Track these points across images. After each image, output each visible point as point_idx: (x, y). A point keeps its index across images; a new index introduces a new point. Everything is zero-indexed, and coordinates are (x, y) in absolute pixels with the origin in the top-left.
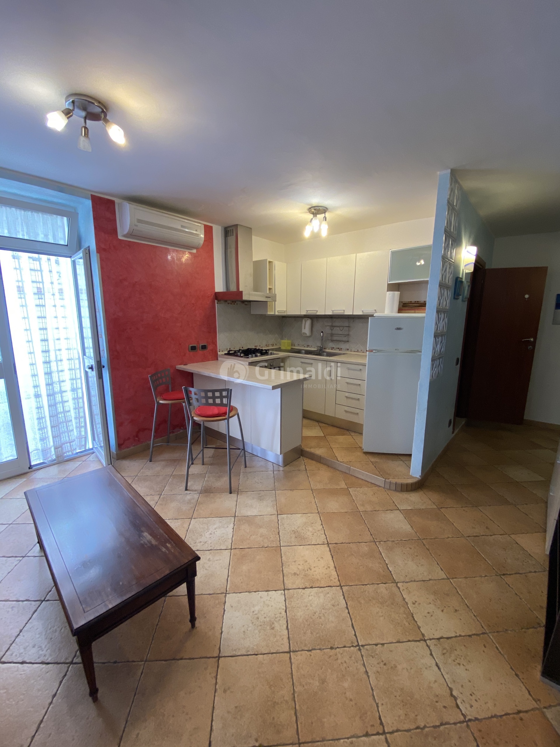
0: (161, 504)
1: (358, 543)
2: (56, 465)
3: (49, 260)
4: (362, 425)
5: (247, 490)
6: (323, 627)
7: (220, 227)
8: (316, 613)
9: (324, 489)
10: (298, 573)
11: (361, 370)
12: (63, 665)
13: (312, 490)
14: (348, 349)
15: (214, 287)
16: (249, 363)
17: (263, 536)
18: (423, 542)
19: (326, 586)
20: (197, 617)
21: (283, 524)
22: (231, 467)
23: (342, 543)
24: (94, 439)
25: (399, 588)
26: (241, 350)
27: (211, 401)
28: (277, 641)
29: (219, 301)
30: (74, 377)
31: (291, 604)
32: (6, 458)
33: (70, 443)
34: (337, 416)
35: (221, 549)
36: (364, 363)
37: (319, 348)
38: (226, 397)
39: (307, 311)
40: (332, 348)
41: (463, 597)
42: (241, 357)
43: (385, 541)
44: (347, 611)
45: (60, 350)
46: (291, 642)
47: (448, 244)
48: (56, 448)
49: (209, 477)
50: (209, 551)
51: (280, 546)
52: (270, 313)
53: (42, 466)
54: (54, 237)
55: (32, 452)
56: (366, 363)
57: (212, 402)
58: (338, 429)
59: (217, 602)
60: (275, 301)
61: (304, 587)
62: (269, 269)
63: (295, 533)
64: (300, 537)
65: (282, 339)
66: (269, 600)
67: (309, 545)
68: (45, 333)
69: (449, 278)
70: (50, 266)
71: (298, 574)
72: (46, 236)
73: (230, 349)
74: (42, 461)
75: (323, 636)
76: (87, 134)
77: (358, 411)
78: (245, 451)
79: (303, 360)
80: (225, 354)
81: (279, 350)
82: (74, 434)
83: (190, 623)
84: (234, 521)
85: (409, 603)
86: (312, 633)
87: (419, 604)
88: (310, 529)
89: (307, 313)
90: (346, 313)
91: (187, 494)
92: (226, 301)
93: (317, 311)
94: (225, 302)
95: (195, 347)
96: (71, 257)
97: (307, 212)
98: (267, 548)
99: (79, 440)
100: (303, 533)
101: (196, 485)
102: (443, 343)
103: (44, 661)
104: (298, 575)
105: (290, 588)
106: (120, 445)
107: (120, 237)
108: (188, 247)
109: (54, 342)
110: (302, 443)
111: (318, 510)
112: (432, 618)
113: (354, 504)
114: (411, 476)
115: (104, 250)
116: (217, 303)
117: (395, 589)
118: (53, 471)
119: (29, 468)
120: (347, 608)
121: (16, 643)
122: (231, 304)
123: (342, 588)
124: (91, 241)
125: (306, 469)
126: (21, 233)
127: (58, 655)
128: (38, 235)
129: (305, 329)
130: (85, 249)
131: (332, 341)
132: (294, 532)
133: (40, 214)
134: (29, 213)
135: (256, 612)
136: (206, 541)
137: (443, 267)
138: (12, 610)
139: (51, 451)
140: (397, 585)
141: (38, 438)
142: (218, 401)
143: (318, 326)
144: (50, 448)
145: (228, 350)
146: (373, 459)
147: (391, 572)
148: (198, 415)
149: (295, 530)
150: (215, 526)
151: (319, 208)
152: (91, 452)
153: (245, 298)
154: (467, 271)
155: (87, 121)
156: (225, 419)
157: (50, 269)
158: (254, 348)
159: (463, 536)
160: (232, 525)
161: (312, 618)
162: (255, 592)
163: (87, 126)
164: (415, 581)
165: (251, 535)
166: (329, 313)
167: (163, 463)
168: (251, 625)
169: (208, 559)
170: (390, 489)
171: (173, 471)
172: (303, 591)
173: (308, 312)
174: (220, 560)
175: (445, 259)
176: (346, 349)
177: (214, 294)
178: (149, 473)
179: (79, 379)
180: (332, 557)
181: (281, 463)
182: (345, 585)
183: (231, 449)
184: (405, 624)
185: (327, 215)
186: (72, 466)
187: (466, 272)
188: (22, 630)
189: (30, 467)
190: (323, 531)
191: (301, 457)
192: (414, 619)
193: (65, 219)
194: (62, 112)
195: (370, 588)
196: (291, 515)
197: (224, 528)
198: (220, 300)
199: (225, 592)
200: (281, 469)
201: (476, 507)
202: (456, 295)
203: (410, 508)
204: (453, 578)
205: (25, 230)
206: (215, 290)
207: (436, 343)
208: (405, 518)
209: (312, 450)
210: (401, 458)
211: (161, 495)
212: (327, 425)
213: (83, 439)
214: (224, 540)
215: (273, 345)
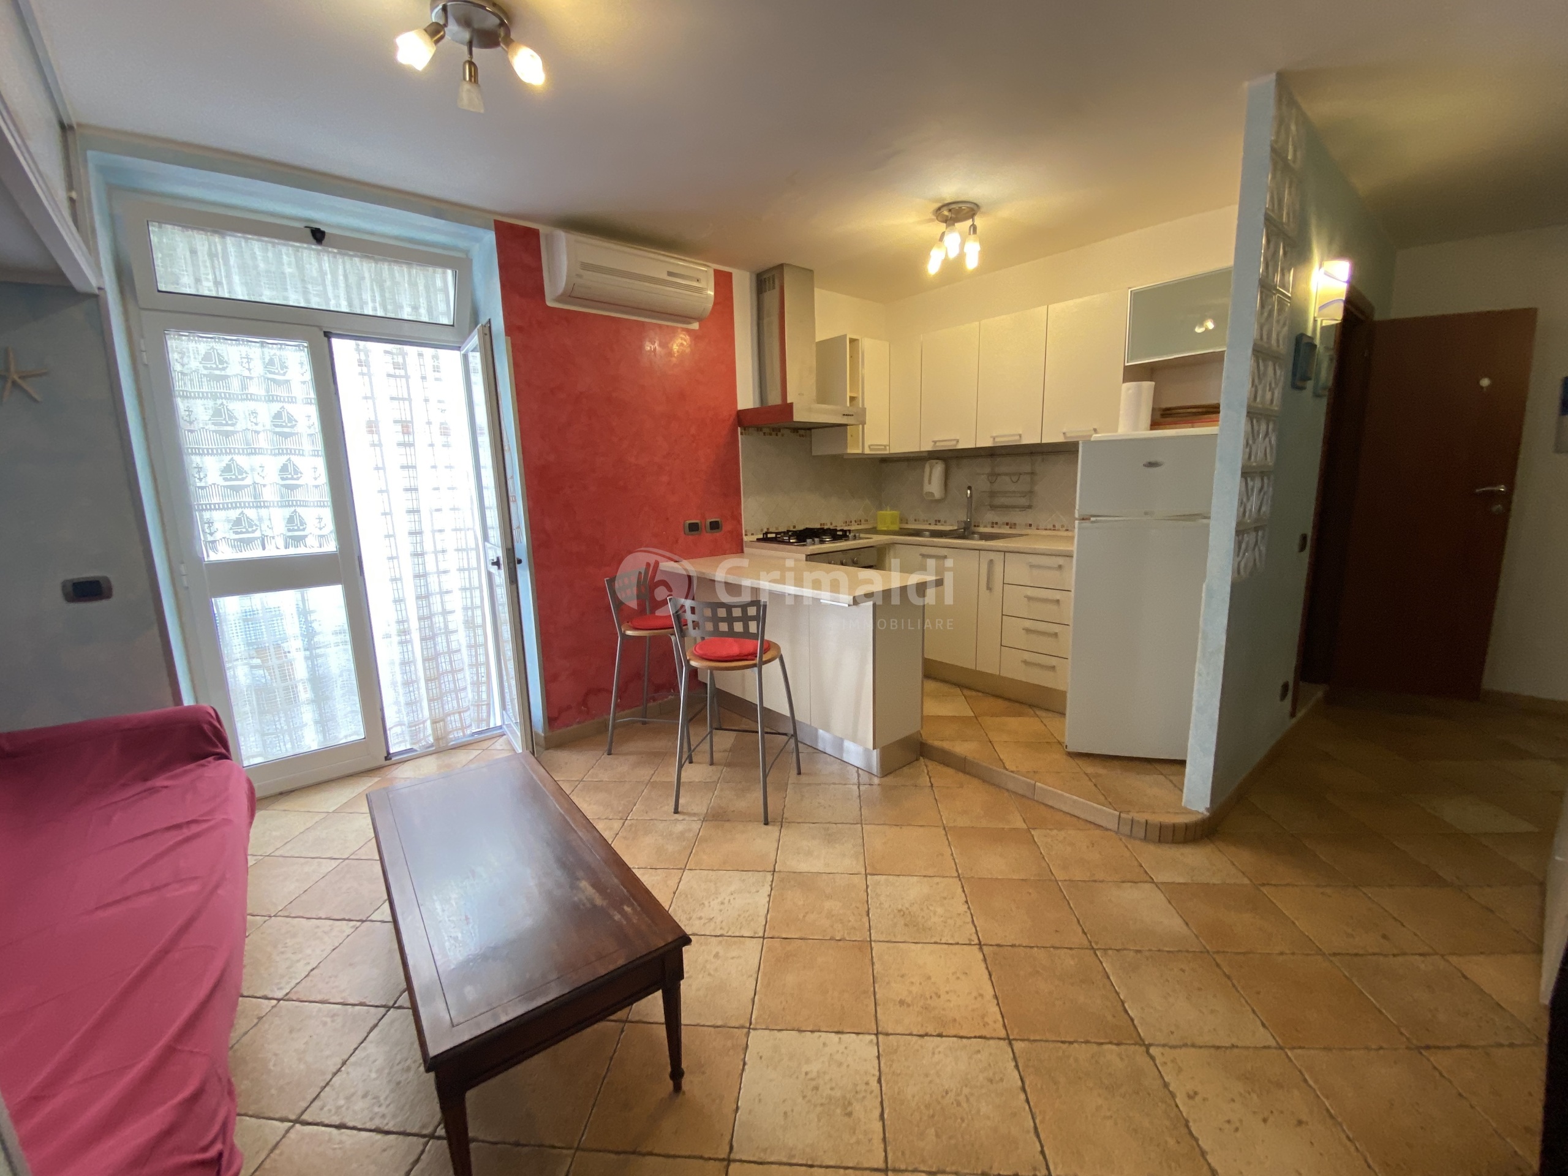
0: (625, 838)
1: (1052, 949)
2: (434, 756)
3: (420, 355)
4: (1063, 694)
5: (800, 821)
6: (964, 1125)
7: (747, 275)
8: (950, 1094)
9: (973, 827)
10: (909, 1000)
11: (1060, 567)
12: (415, 1138)
13: (945, 829)
14: (1030, 525)
15: (734, 400)
16: (807, 556)
17: (833, 916)
18: (1215, 960)
19: (973, 1035)
20: (685, 1070)
21: (878, 895)
22: (767, 771)
23: (1013, 946)
24: (504, 707)
25: (1153, 1058)
26: (791, 531)
27: (724, 627)
28: (858, 1142)
29: (745, 428)
30: (468, 586)
31: (891, 1066)
32: (346, 737)
33: (460, 713)
34: (1004, 674)
35: (743, 937)
36: (1068, 551)
37: (963, 525)
38: (755, 618)
39: (935, 442)
40: (994, 524)
41: (1319, 1093)
42: (789, 543)
43: (1118, 950)
44: (1022, 1097)
45: (441, 531)
46: (889, 1148)
47: (1276, 252)
48: (434, 722)
49: (722, 790)
50: (717, 938)
51: (871, 941)
52: (853, 450)
53: (409, 756)
54: (430, 311)
55: (392, 728)
56: (1072, 551)
57: (727, 630)
58: (1007, 704)
59: (729, 1043)
60: (864, 423)
61: (922, 1032)
62: (851, 357)
63: (903, 915)
64: (914, 926)
65: (880, 507)
66: (842, 1053)
67: (935, 943)
68: (414, 497)
69: (1278, 335)
70: (422, 367)
71: (910, 1002)
72: (415, 308)
73: (768, 529)
74: (409, 747)
75: (964, 1146)
76: (474, 77)
77: (1053, 661)
78: (797, 741)
79: (925, 550)
80: (759, 540)
81: (874, 531)
82: (466, 697)
83: (671, 1083)
84: (772, 881)
85: (1178, 1095)
86: (937, 1135)
87: (1205, 1099)
88: (940, 910)
89: (934, 445)
90: (1026, 441)
91: (677, 820)
92: (759, 429)
93: (958, 441)
94: (757, 430)
95: (696, 524)
96: (460, 347)
97: (931, 220)
98: (841, 943)
99: (476, 708)
100: (923, 917)
101: (695, 803)
102: (1264, 494)
103: (381, 1126)
104: (909, 1005)
105: (890, 1031)
106: (551, 720)
107: (550, 303)
108: (683, 317)
109: (431, 514)
110: (922, 728)
111: (957, 871)
112: (1238, 1134)
113: (1044, 864)
114: (1185, 808)
115: (520, 329)
116: (742, 434)
117: (1142, 1060)
118: (429, 766)
119: (386, 758)
120: (1024, 1089)
121: (332, 1086)
122: (771, 434)
123: (1010, 1044)
124: (494, 312)
125: (932, 785)
126: (370, 305)
127: (407, 1118)
128: (401, 307)
129: (930, 483)
130: (484, 326)
131: (993, 507)
132: (902, 913)
133: (405, 269)
134: (385, 267)
135: (814, 1075)
136: (712, 916)
137: (1263, 306)
138: (333, 1021)
139: (425, 728)
140: (1148, 1052)
141: (403, 702)
142: (738, 627)
143: (961, 476)
144: (424, 722)
145: (765, 530)
146: (1091, 768)
147: (1132, 1020)
148: (698, 656)
149: (904, 909)
150: (732, 888)
151: (960, 205)
152: (498, 733)
153: (799, 416)
154: (1326, 323)
155: (474, 49)
156: (754, 665)
157: (423, 373)
158: (819, 527)
159: (1320, 952)
160: (767, 888)
161: (939, 1103)
162: (812, 1032)
163: (473, 60)
164: (1193, 1046)
165: (807, 913)
166: (986, 442)
167: (633, 759)
168: (800, 1100)
169: (714, 953)
170: (1131, 836)
171: (653, 775)
172: (920, 1041)
173: (938, 444)
174: (739, 957)
175: (1266, 287)
176: (1026, 525)
177: (734, 413)
178: (605, 777)
179: (477, 588)
180: (990, 975)
181: (875, 769)
182: (1018, 1037)
183: (767, 733)
184: (1166, 1142)
185: (979, 221)
186: (462, 758)
187: (1324, 325)
188: (346, 1061)
189: (388, 757)
190: (970, 916)
191: (921, 758)
192: (1191, 1133)
193: (449, 272)
194: (424, 32)
195: (1082, 1052)
196: (895, 878)
197: (749, 892)
198: (749, 427)
199: (748, 1025)
200: (876, 781)
201: (1355, 887)
202: (1299, 375)
203: (1182, 880)
204: (1293, 1048)
205: (378, 299)
206: (736, 407)
207: (1246, 493)
208: (1170, 902)
209: (946, 745)
210: (1158, 766)
211: (626, 819)
212: (980, 694)
213: (484, 707)
214: (749, 916)
215: (859, 522)
